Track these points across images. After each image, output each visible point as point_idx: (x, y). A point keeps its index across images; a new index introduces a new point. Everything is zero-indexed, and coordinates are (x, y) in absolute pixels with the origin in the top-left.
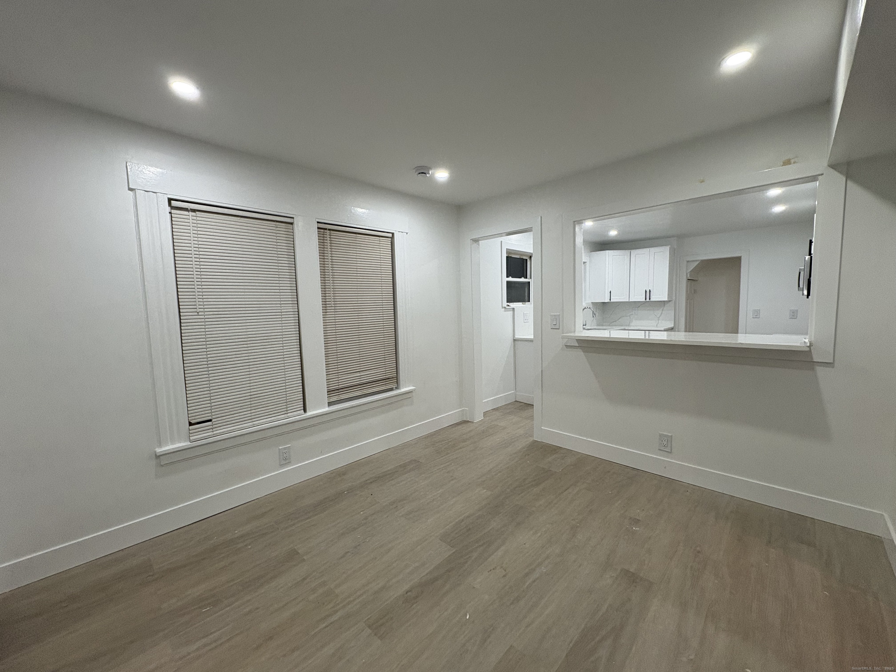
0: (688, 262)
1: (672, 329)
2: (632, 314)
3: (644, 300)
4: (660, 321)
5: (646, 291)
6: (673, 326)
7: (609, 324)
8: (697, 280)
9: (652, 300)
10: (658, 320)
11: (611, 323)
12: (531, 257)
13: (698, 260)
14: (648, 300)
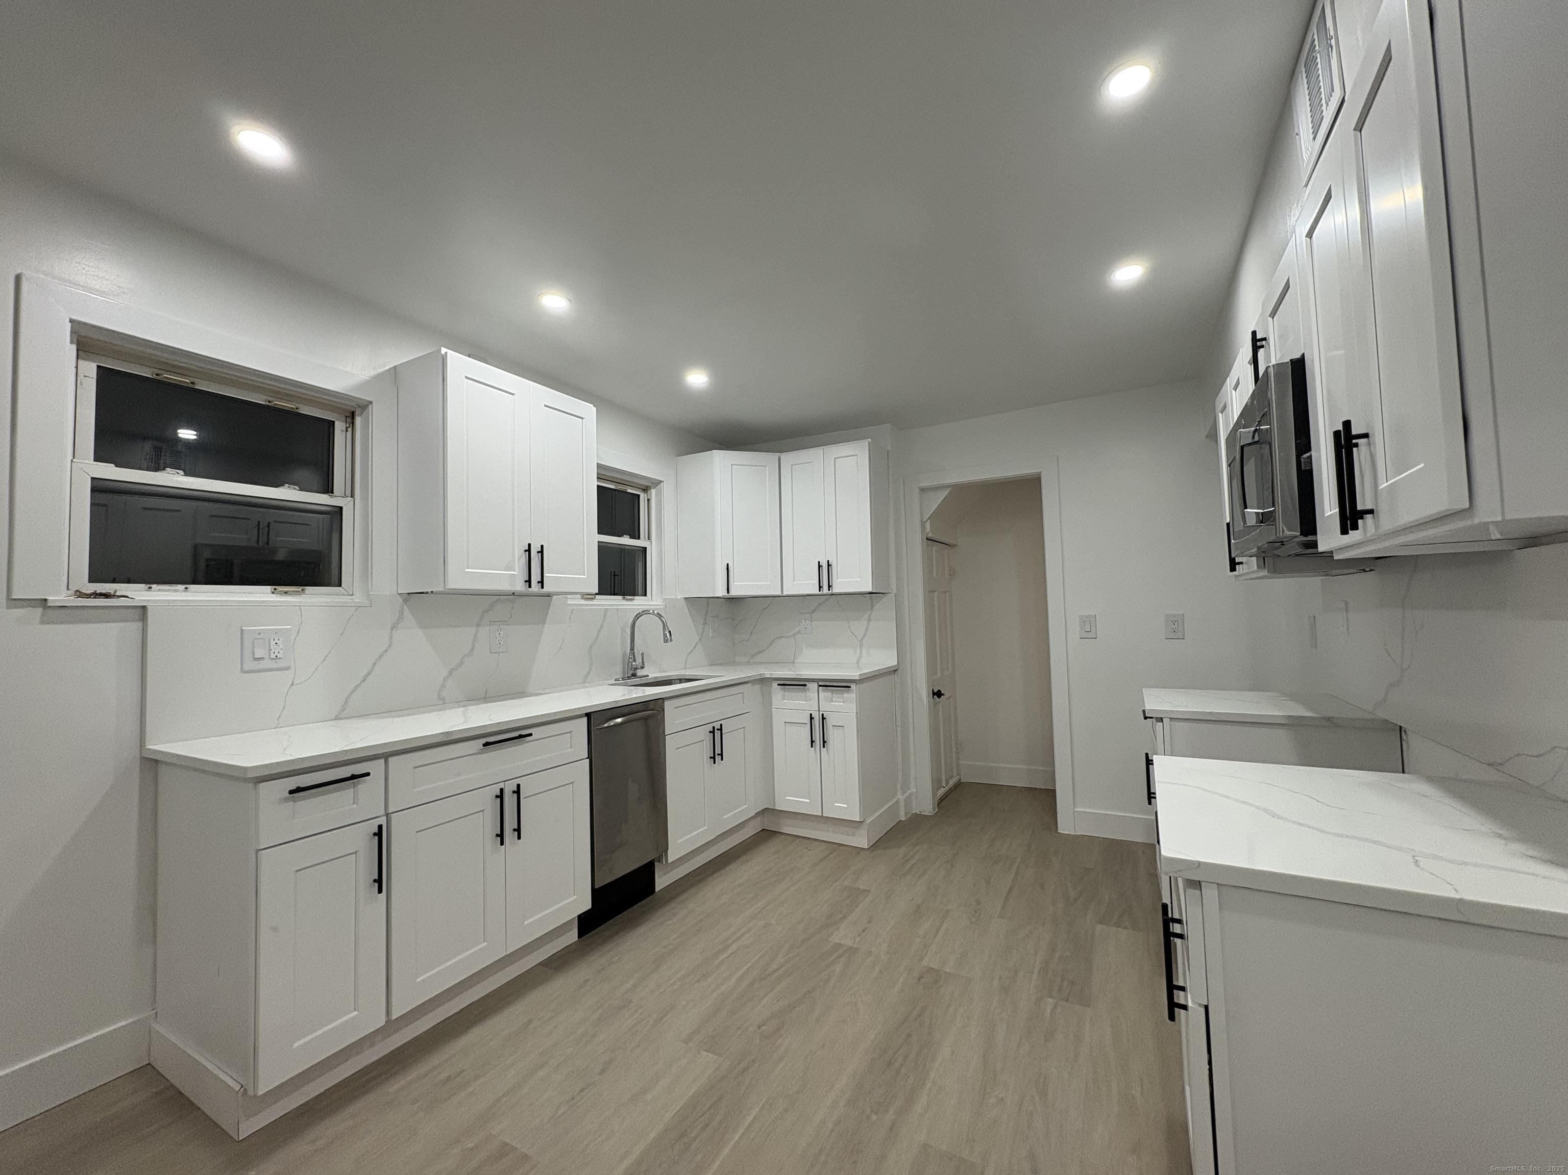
0: (923, 490)
1: (895, 671)
2: (799, 632)
3: (816, 591)
4: (864, 651)
5: (820, 566)
6: (893, 662)
7: (746, 659)
8: (955, 545)
9: (836, 590)
10: (861, 646)
11: (753, 656)
12: (351, 417)
13: (946, 487)
14: (825, 590)
